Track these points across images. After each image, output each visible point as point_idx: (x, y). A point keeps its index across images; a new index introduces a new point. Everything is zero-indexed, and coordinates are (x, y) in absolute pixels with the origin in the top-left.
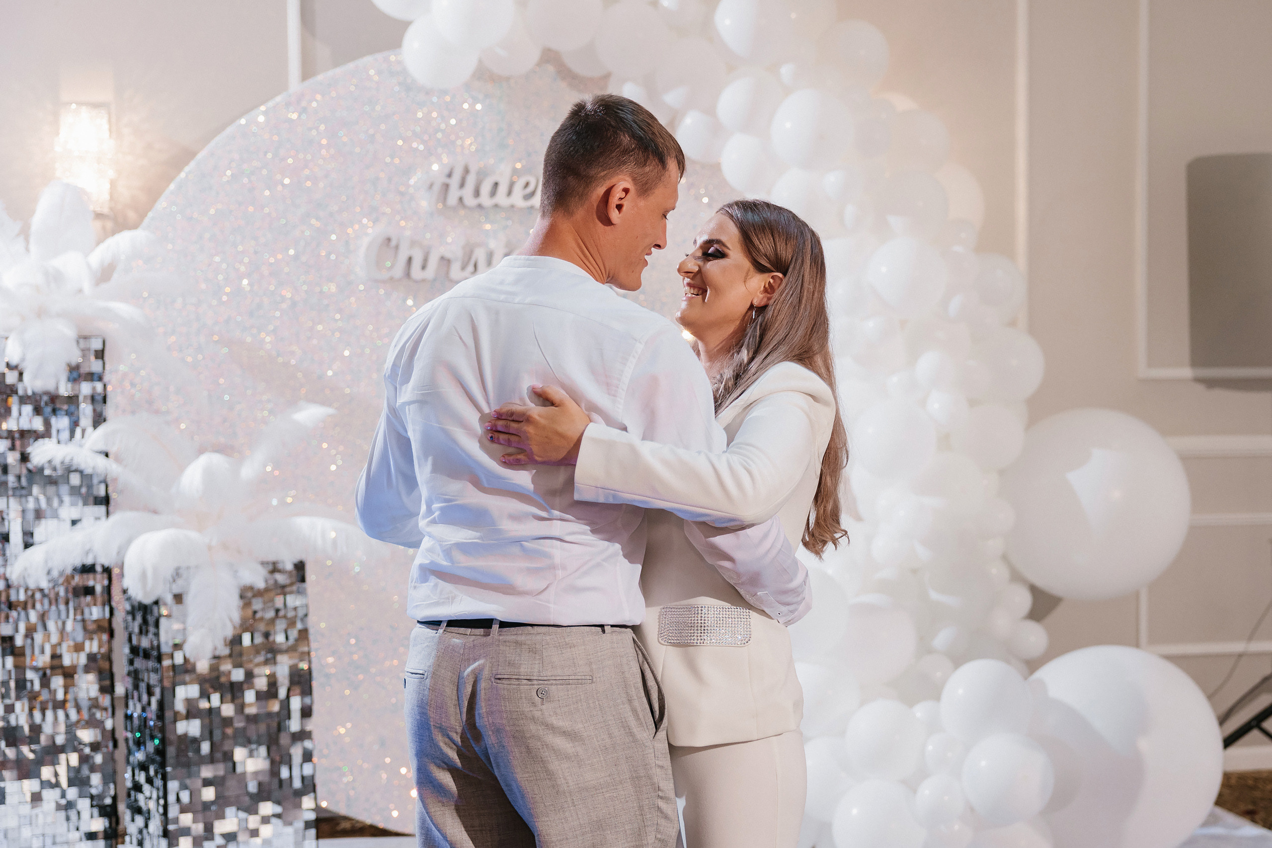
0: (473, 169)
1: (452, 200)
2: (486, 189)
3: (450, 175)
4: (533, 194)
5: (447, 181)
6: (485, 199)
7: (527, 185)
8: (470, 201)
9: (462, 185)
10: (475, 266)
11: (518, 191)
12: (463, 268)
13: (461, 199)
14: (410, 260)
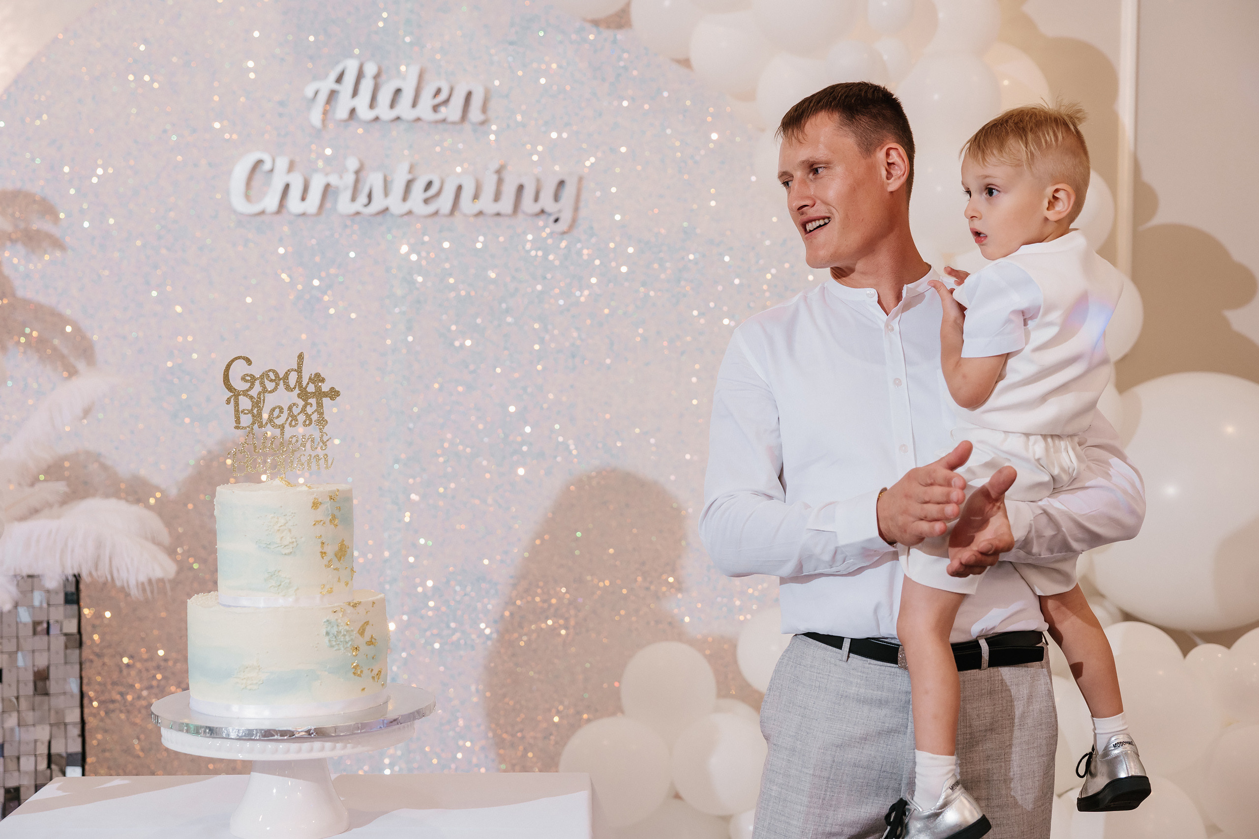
0: (370, 69)
1: (341, 112)
2: (385, 96)
3: (339, 79)
4: (446, 102)
5: (336, 87)
6: (383, 110)
7: (438, 92)
8: (365, 113)
9: (355, 93)
10: (370, 196)
11: (427, 100)
12: (353, 199)
13: (353, 111)
14: (287, 186)
